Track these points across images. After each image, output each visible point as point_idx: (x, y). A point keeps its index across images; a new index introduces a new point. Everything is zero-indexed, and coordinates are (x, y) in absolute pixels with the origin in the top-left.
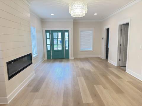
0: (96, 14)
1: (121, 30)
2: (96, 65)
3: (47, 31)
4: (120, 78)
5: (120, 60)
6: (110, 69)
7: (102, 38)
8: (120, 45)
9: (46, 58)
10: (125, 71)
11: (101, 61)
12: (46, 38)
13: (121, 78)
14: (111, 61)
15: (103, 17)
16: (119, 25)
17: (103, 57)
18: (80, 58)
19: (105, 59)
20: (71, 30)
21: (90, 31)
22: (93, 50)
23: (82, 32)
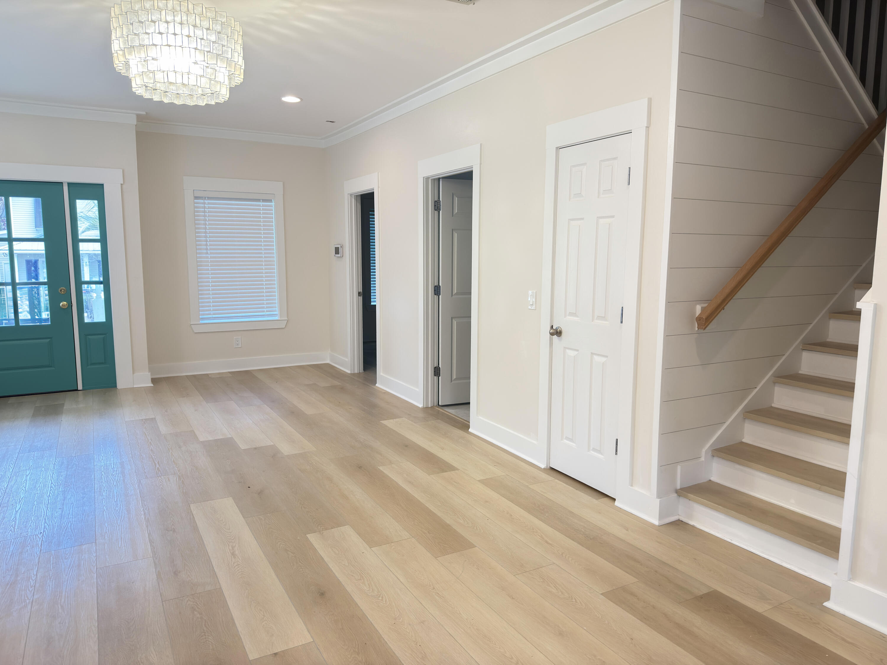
0: (291, 99)
1: (437, 206)
2: (309, 411)
4: (443, 471)
5: (437, 371)
6: (389, 423)
7: (337, 251)
8: (437, 290)
10: (465, 426)
11: (337, 383)
13: (452, 468)
14: (392, 379)
15: (333, 122)
16: (424, 177)
17: (348, 359)
18: (194, 376)
19: (356, 372)
20: (124, 186)
21: (261, 204)
22: (287, 323)
23: (204, 204)
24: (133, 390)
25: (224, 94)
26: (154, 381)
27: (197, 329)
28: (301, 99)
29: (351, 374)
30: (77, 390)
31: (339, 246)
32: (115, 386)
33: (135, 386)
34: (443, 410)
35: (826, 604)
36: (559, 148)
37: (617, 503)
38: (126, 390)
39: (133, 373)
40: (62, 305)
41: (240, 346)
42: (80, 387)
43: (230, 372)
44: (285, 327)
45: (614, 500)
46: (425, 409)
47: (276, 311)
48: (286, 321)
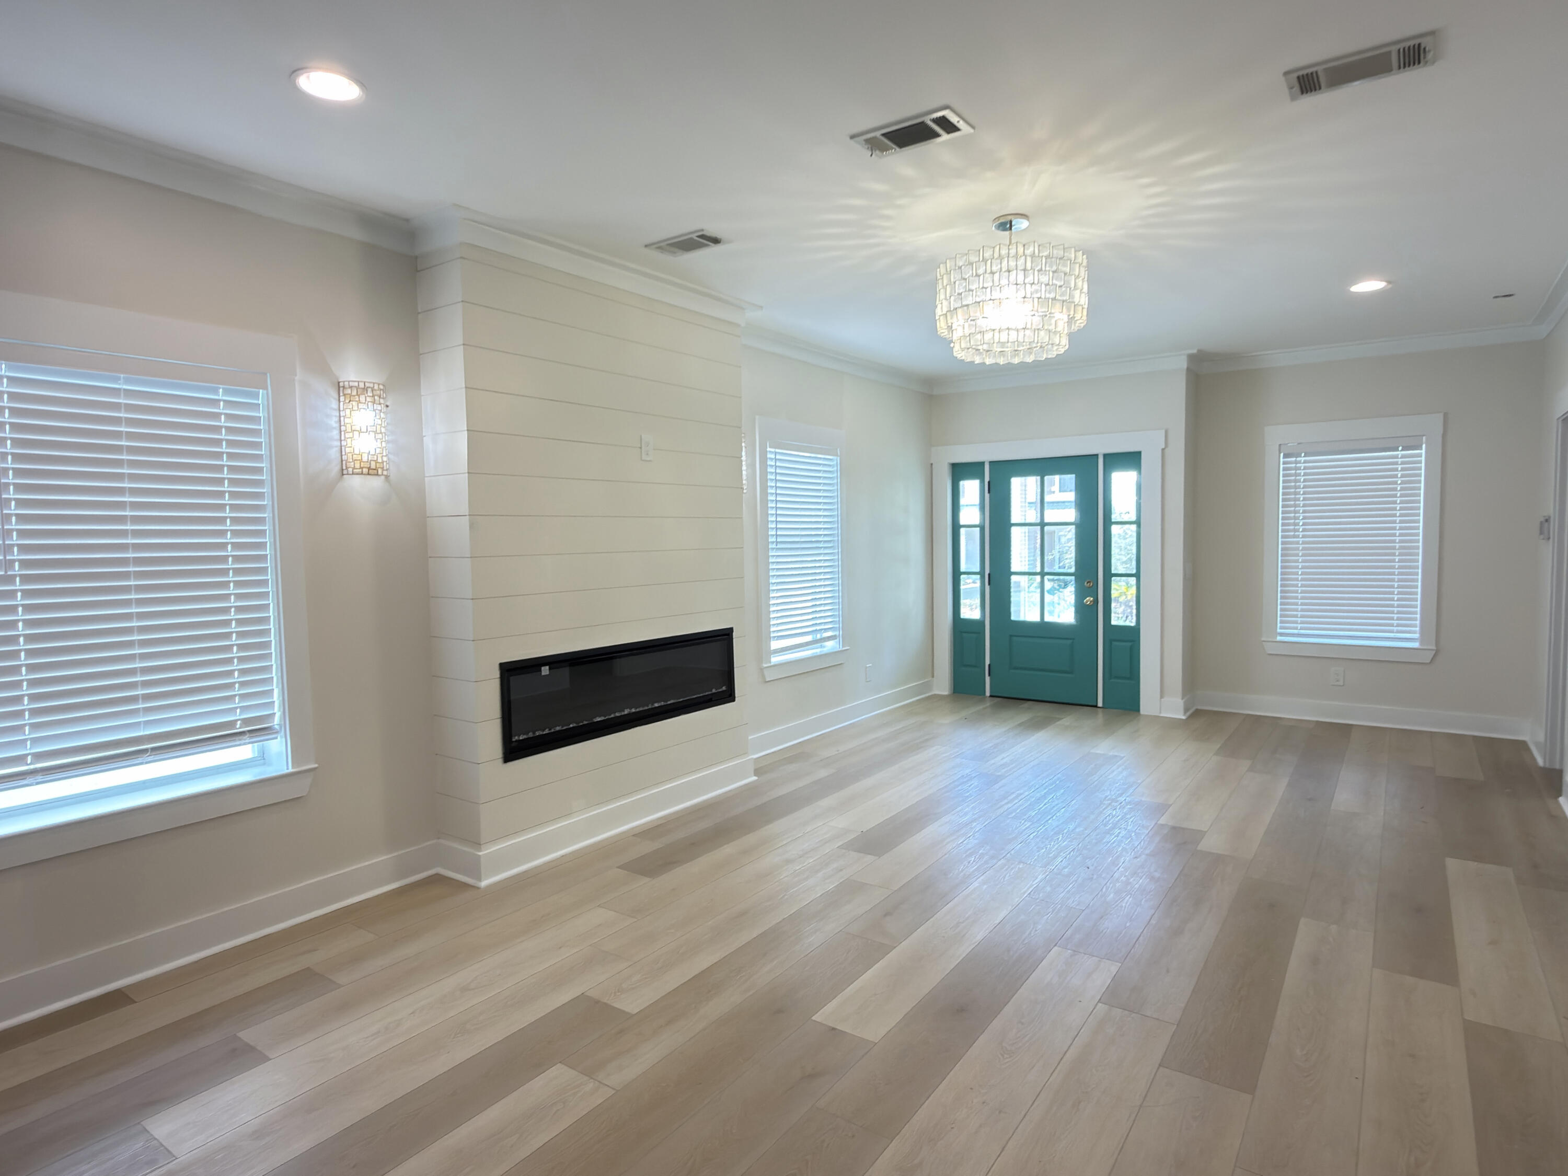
3: (960, 471)
9: (942, 684)
12: (956, 528)
15: (1510, 295)
17: (1542, 737)
18: (1258, 717)
20: (1166, 450)
21: (1400, 453)
22: (1435, 656)
23: (1296, 462)
24: (1158, 720)
26: (1195, 713)
27: (1271, 649)
28: (1389, 282)
29: (1543, 768)
30: (1096, 706)
31: (1544, 519)
32: (1138, 711)
33: (1161, 715)
38: (1149, 717)
39: (1162, 697)
40: (1089, 602)
41: (1341, 683)
42: (1100, 704)
44: (1430, 663)
47: (1414, 632)
48: (1434, 652)
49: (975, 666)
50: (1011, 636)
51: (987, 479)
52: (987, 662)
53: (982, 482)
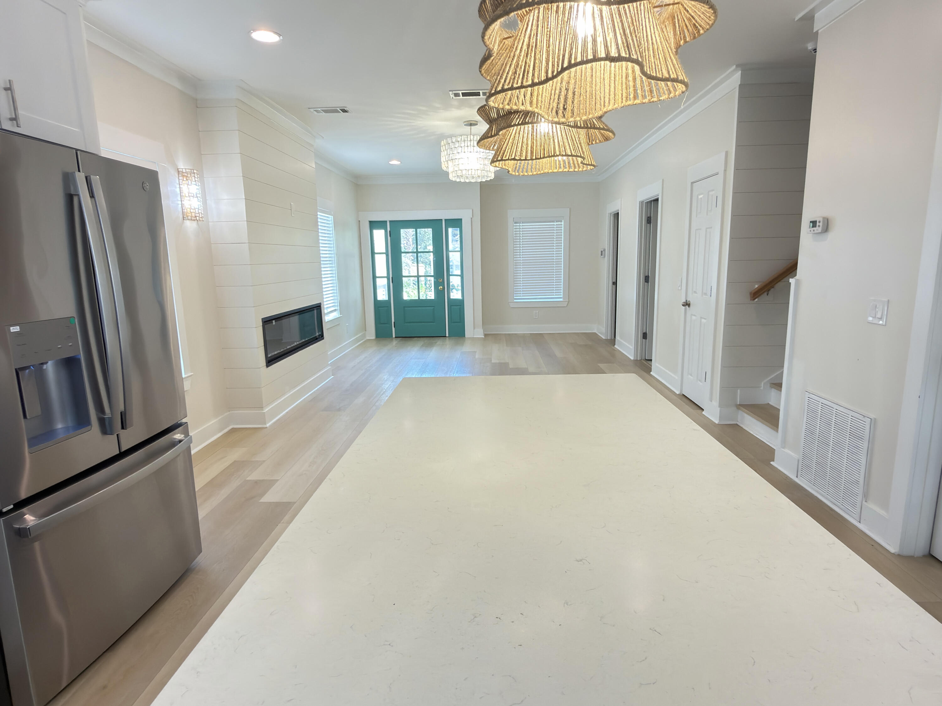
1: (650, 221)
3: (374, 225)
5: (645, 336)
7: (602, 253)
8: (646, 279)
9: (371, 333)
10: (649, 370)
12: (373, 253)
14: (624, 343)
16: (640, 202)
17: (603, 330)
18: (509, 334)
19: (609, 338)
20: (473, 219)
21: (555, 223)
22: (568, 303)
23: (520, 226)
24: (473, 339)
25: (492, 176)
26: (486, 335)
27: (512, 305)
29: (605, 339)
30: (446, 337)
31: (603, 250)
32: (465, 336)
33: (475, 337)
34: (647, 362)
35: (772, 463)
36: (692, 183)
37: (703, 413)
38: (467, 338)
39: (474, 329)
40: (440, 288)
42: (447, 335)
43: (530, 334)
44: (567, 306)
45: (703, 410)
46: (635, 361)
47: (561, 295)
48: (567, 302)
49: (387, 324)
50: (404, 307)
51: (389, 229)
52: (393, 321)
53: (386, 231)
